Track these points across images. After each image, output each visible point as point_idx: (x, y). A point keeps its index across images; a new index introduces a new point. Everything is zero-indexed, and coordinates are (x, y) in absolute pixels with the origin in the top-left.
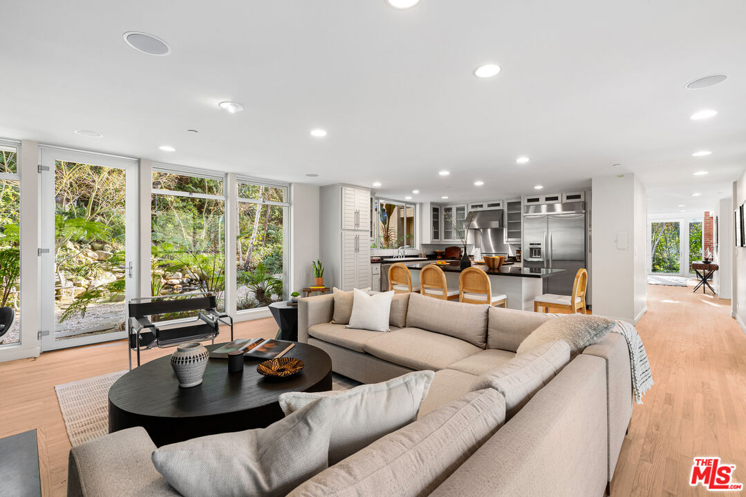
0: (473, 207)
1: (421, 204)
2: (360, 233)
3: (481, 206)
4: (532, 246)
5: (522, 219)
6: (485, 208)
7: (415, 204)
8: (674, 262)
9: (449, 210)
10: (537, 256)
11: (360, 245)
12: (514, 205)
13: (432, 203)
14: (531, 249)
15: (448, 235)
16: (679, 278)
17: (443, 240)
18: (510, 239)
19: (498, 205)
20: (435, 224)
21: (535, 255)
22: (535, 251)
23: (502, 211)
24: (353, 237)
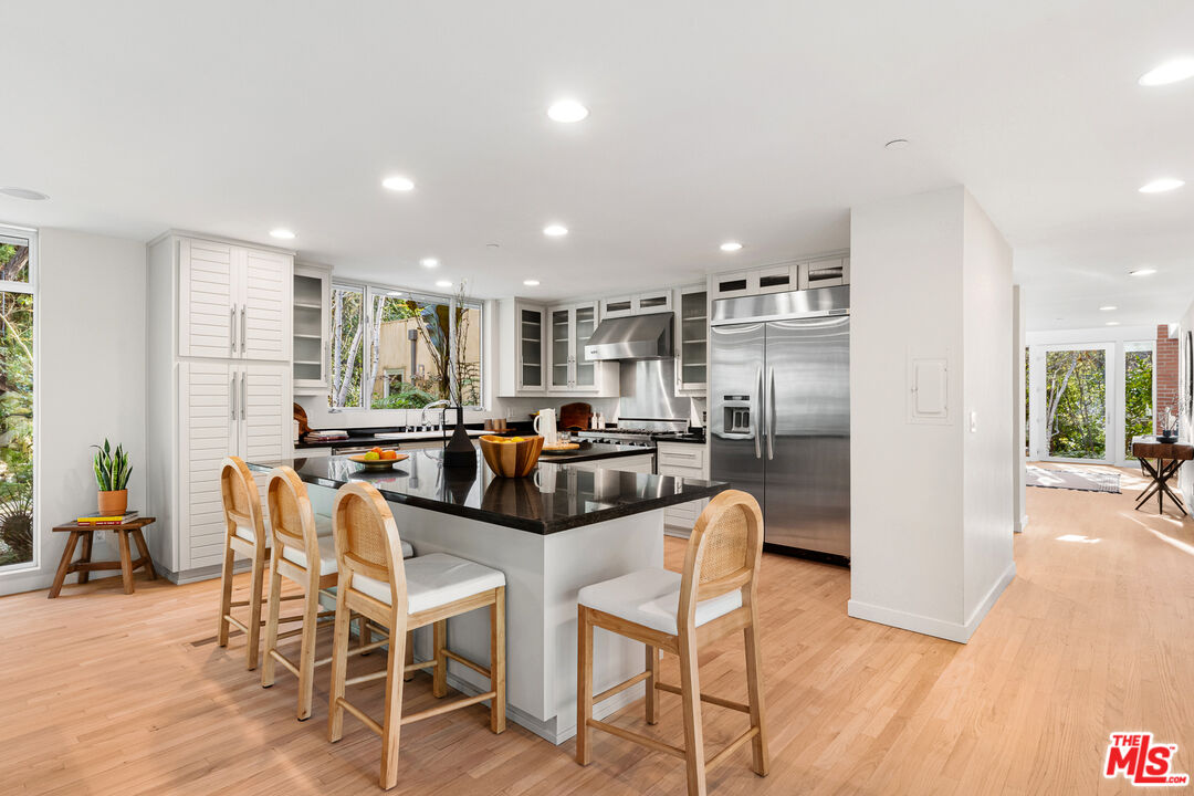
0: (610, 308)
1: (497, 303)
2: (251, 369)
3: (626, 306)
4: (730, 403)
5: (709, 334)
6: (636, 310)
7: (482, 303)
8: (1095, 431)
9: (561, 317)
10: (742, 429)
11: (250, 400)
12: (696, 301)
13: (519, 300)
14: (729, 410)
15: (560, 376)
16: (1105, 470)
17: (551, 387)
18: (688, 386)
19: (662, 300)
20: (531, 351)
21: (738, 425)
22: (738, 414)
23: (671, 316)
24: (227, 380)
